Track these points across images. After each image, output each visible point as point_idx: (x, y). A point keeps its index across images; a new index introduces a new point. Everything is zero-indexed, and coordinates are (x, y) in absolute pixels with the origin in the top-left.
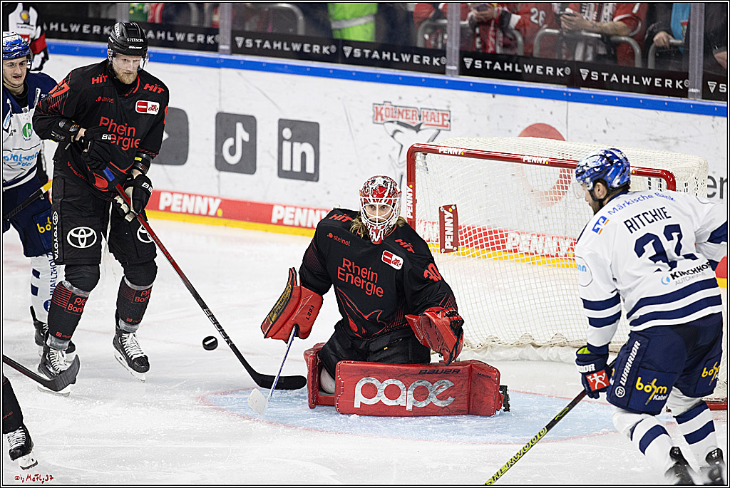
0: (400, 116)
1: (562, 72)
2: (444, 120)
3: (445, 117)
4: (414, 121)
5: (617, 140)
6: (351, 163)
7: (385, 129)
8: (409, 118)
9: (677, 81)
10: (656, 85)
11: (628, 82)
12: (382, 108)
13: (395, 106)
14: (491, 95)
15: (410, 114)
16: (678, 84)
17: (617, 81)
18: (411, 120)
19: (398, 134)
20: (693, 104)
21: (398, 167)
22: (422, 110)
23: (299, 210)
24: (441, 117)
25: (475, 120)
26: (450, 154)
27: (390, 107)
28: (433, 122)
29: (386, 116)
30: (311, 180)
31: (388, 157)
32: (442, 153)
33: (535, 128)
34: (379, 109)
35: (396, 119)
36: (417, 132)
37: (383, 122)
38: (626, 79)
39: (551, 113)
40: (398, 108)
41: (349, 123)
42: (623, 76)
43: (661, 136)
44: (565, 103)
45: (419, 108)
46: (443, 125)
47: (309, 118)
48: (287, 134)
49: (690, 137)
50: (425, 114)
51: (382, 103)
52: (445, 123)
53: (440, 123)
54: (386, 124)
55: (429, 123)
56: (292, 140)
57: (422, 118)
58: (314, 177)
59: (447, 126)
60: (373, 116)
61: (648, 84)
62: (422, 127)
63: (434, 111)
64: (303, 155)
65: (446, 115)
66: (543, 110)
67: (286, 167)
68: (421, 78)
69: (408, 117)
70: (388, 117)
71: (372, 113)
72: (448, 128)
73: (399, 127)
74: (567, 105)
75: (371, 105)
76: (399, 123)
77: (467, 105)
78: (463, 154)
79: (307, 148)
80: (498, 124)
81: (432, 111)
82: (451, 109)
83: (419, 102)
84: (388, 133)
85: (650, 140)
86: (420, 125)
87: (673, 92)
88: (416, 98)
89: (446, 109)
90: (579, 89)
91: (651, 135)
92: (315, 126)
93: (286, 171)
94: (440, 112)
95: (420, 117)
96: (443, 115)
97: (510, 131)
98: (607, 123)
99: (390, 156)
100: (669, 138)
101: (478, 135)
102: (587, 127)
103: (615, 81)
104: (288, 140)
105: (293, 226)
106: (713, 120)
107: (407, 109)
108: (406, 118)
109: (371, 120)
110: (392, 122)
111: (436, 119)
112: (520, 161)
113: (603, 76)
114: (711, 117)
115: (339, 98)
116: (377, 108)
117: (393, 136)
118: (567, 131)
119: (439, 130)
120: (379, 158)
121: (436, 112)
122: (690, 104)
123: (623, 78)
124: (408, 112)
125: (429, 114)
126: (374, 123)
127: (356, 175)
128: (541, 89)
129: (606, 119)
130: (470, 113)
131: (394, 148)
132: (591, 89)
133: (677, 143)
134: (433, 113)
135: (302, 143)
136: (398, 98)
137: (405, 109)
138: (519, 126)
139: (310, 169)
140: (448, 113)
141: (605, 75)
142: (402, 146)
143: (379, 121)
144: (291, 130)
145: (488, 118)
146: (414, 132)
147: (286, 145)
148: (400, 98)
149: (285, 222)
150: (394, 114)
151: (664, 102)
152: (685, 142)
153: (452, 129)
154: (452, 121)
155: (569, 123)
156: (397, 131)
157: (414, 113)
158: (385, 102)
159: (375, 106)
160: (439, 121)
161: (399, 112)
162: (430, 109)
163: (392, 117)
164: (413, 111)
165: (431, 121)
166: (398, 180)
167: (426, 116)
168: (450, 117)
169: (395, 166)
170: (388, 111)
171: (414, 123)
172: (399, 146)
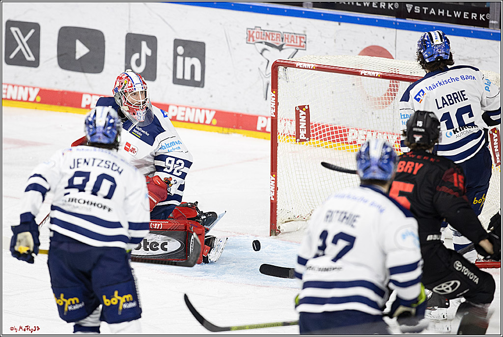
0: (268, 39)
1: (392, 6)
2: (301, 43)
3: (302, 40)
4: (278, 42)
6: (229, 74)
7: (256, 48)
8: (274, 40)
9: (481, 15)
10: (465, 17)
11: (443, 15)
12: (254, 32)
13: (264, 30)
14: (337, 23)
15: (275, 36)
16: (481, 17)
17: (435, 14)
18: (276, 42)
19: (265, 52)
20: (493, 33)
21: (265, 77)
22: (284, 34)
23: (188, 109)
24: (298, 39)
25: (325, 42)
26: (304, 68)
27: (260, 31)
28: (292, 43)
29: (257, 38)
30: (198, 86)
31: (258, 69)
32: (299, 67)
33: (371, 50)
34: (251, 32)
35: (265, 41)
36: (280, 51)
37: (254, 42)
38: (441, 12)
39: (384, 38)
40: (265, 32)
41: (228, 43)
42: (439, 10)
43: (468, 57)
44: (395, 30)
45: (282, 33)
46: (300, 46)
47: (198, 38)
48: (180, 51)
49: (490, 57)
50: (287, 37)
51: (254, 28)
52: (302, 44)
53: (298, 44)
54: (256, 44)
55: (289, 44)
56: (184, 56)
57: (284, 40)
58: (200, 84)
59: (303, 47)
60: (247, 38)
61: (459, 16)
62: (284, 47)
63: (293, 35)
64: (193, 67)
65: (303, 37)
66: (377, 35)
67: (179, 76)
68: (284, 9)
70: (258, 38)
71: (246, 36)
73: (266, 47)
74: (396, 32)
75: (245, 29)
76: (267, 43)
77: (319, 31)
78: (314, 68)
79: (196, 61)
80: (342, 45)
81: (291, 35)
82: (307, 33)
83: (282, 27)
84: (258, 51)
85: (460, 59)
86: (282, 45)
87: (477, 23)
88: (280, 24)
89: (303, 33)
90: (405, 19)
91: (460, 56)
92: (202, 45)
93: (179, 79)
94: (298, 36)
95: (282, 39)
97: (351, 51)
99: (259, 69)
100: (474, 58)
101: (327, 54)
102: (411, 49)
103: (433, 14)
104: (181, 56)
105: (184, 121)
107: (272, 32)
108: (272, 40)
109: (245, 41)
110: (261, 42)
111: (295, 41)
112: (358, 74)
113: (424, 10)
115: (221, 24)
116: (249, 32)
117: (261, 54)
118: (396, 52)
119: (297, 50)
120: (250, 70)
121: (295, 36)
122: (491, 33)
123: (439, 12)
124: (274, 35)
125: (290, 37)
126: (247, 43)
127: (233, 83)
128: (376, 19)
130: (321, 36)
131: (262, 63)
132: (414, 20)
133: (480, 62)
134: (293, 36)
135: (191, 57)
136: (266, 24)
137: (271, 32)
138: (358, 48)
139: (198, 78)
140: (305, 36)
141: (425, 9)
142: (268, 61)
143: (251, 42)
144: (184, 47)
145: (335, 40)
146: (278, 51)
147: (180, 60)
148: (268, 24)
149: (177, 118)
150: (263, 38)
151: (471, 30)
152: (486, 61)
153: (307, 49)
154: (307, 42)
155: (397, 46)
156: (264, 49)
157: (278, 36)
158: (256, 27)
159: (249, 30)
160: (297, 43)
161: (267, 35)
162: (290, 33)
163: (261, 39)
164: (277, 34)
165: (291, 42)
166: (265, 87)
167: (288, 39)
168: (306, 39)
169: (263, 76)
170: (258, 34)
171: (277, 44)
172: (267, 61)
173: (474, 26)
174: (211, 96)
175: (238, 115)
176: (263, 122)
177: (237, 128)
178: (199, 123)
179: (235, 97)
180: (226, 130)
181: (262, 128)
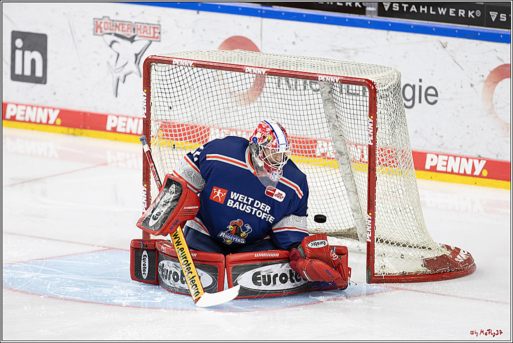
0: (117, 29)
2: (155, 33)
3: (156, 30)
4: (129, 33)
5: (305, 51)
6: (74, 69)
7: (104, 41)
8: (125, 31)
12: (101, 23)
13: (113, 21)
14: (195, 12)
15: (126, 27)
18: (126, 33)
19: (115, 45)
20: (371, 21)
21: (115, 72)
22: (137, 24)
24: (152, 30)
25: (182, 33)
27: (109, 21)
28: (145, 34)
29: (105, 29)
30: (40, 83)
31: (106, 63)
34: (99, 23)
35: (113, 32)
36: (132, 42)
37: (102, 34)
39: (248, 27)
40: (115, 22)
41: (73, 35)
43: (342, 48)
44: (259, 19)
45: (133, 22)
46: (154, 37)
47: (38, 30)
48: (19, 44)
49: (368, 48)
50: (139, 27)
51: (101, 18)
52: (156, 35)
53: (152, 35)
54: (105, 36)
55: (142, 35)
56: (23, 49)
57: (136, 31)
58: (42, 80)
59: (157, 38)
60: (94, 29)
62: (136, 38)
63: (146, 25)
64: (33, 62)
65: (156, 27)
66: (240, 25)
67: (18, 71)
69: (124, 29)
70: (107, 29)
71: (92, 27)
72: (159, 40)
73: (116, 38)
74: (262, 21)
75: (92, 20)
76: (116, 35)
77: (175, 20)
79: (37, 55)
80: (201, 36)
81: (145, 25)
82: (161, 23)
83: (133, 17)
85: (333, 50)
86: (134, 36)
88: (131, 14)
89: (157, 23)
90: (271, 7)
91: (333, 46)
92: (44, 37)
93: (18, 75)
94: (151, 26)
95: (134, 30)
96: (154, 28)
97: (212, 42)
98: (296, 36)
99: (108, 63)
100: (349, 49)
102: (279, 39)
104: (20, 49)
105: (24, 121)
106: (387, 34)
107: (123, 23)
108: (122, 31)
109: (92, 32)
110: (110, 34)
111: (148, 32)
112: (242, 70)
114: (385, 32)
115: (64, 14)
116: (97, 22)
117: (110, 46)
118: (261, 43)
119: (151, 41)
120: (98, 64)
121: (148, 26)
122: (368, 21)
124: (124, 26)
125: (142, 27)
126: (94, 34)
127: (79, 79)
128: (238, 7)
129: (295, 33)
130: (177, 26)
131: (111, 56)
132: (281, 7)
133: (356, 53)
134: (145, 27)
135: (32, 51)
136: (115, 13)
137: (121, 23)
138: (219, 38)
139: (39, 73)
140: (158, 26)
142: (119, 55)
143: (99, 33)
144: (23, 40)
145: (193, 31)
146: (128, 43)
147: (19, 53)
148: (117, 14)
149: (18, 118)
150: (112, 28)
151: (345, 18)
152: (363, 52)
153: (162, 40)
154: (161, 33)
155: (263, 36)
156: (113, 42)
157: (129, 26)
158: (104, 17)
159: (95, 20)
160: (150, 34)
161: (116, 26)
162: (143, 23)
163: (110, 30)
164: (128, 25)
165: (143, 33)
166: (115, 83)
167: (140, 29)
168: (160, 30)
169: (112, 71)
170: (106, 24)
171: (129, 35)
172: (116, 55)
173: (349, 13)
174: (55, 94)
175: (85, 114)
176: (113, 121)
177: (85, 128)
178: (41, 123)
179: (82, 95)
180: (71, 130)
181: (112, 128)
